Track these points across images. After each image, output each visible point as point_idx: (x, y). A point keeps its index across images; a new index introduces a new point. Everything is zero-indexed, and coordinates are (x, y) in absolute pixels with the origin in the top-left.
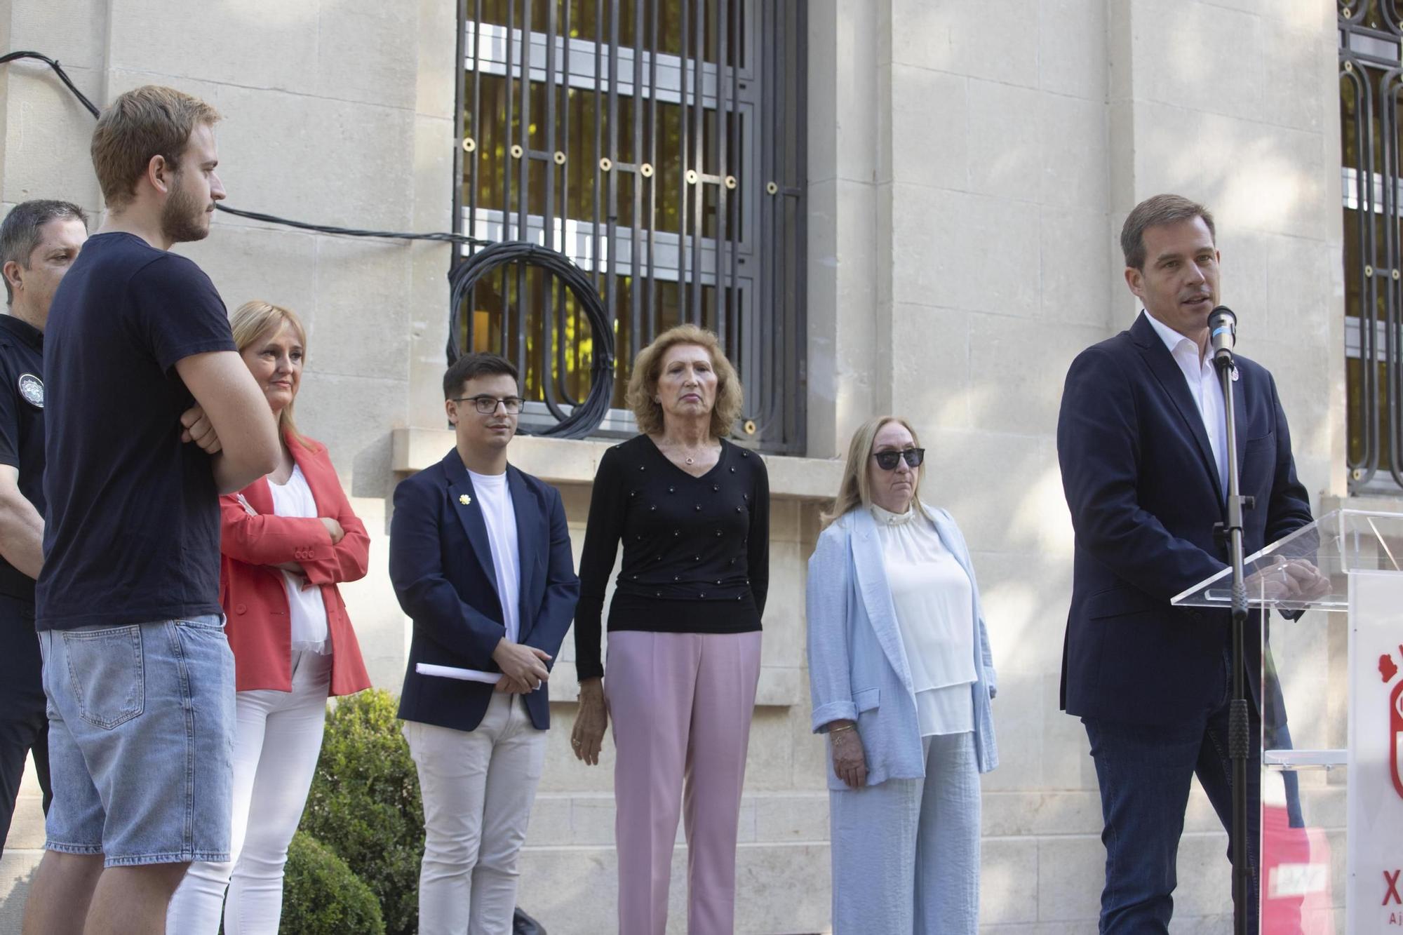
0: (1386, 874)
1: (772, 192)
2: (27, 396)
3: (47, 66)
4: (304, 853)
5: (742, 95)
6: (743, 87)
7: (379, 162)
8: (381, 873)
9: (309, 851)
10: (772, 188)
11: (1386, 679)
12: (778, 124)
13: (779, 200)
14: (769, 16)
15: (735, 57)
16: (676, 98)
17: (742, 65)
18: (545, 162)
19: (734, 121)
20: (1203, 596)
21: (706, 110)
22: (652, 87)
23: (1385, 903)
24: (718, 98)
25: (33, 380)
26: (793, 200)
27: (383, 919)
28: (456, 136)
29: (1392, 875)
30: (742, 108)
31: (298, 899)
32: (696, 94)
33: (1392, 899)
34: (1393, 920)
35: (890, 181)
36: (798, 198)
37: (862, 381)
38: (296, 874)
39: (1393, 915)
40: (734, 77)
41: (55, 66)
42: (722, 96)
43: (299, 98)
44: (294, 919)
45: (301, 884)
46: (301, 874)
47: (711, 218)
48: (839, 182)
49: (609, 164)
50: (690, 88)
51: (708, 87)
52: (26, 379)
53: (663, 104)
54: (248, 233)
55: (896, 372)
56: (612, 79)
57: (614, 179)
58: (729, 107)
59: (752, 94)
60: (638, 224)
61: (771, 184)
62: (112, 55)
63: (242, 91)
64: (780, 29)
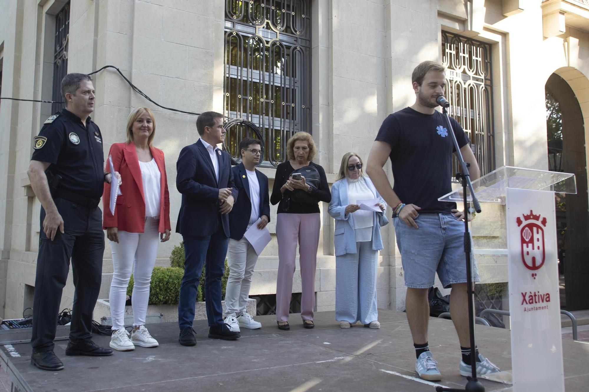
0: (522, 294)
1: (303, 108)
2: (72, 141)
3: (116, 70)
4: (180, 274)
5: (296, 85)
6: (296, 83)
7: (204, 97)
8: (202, 279)
9: (181, 273)
10: (303, 107)
11: (519, 225)
12: (305, 91)
13: (305, 110)
14: (302, 64)
15: (294, 75)
16: (279, 85)
17: (296, 77)
18: (247, 99)
19: (294, 91)
20: (449, 198)
21: (287, 88)
22: (273, 82)
23: (522, 304)
24: (290, 85)
25: (74, 134)
26: (309, 110)
27: (202, 291)
28: (224, 92)
29: (524, 294)
30: (296, 88)
31: (178, 287)
32: (284, 84)
33: (525, 303)
34: (525, 310)
35: (332, 105)
36: (310, 109)
37: (326, 154)
38: (177, 280)
39: (525, 308)
40: (294, 80)
41: (118, 70)
42: (291, 85)
43: (183, 80)
44: (177, 292)
45: (179, 282)
46: (179, 280)
47: (288, 115)
48: (320, 105)
49: (263, 100)
50: (283, 83)
51: (287, 82)
52: (72, 134)
53: (276, 87)
54: (170, 114)
55: (334, 152)
56: (263, 80)
57: (264, 103)
58: (293, 87)
59: (298, 84)
60: (270, 115)
61: (303, 106)
62: (133, 67)
63: (168, 78)
64: (305, 68)
